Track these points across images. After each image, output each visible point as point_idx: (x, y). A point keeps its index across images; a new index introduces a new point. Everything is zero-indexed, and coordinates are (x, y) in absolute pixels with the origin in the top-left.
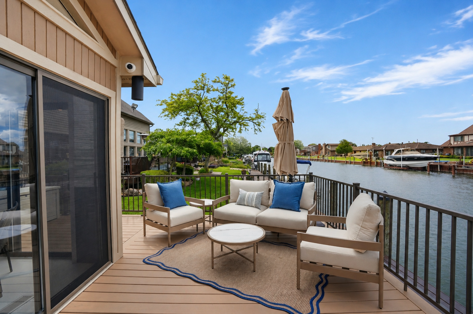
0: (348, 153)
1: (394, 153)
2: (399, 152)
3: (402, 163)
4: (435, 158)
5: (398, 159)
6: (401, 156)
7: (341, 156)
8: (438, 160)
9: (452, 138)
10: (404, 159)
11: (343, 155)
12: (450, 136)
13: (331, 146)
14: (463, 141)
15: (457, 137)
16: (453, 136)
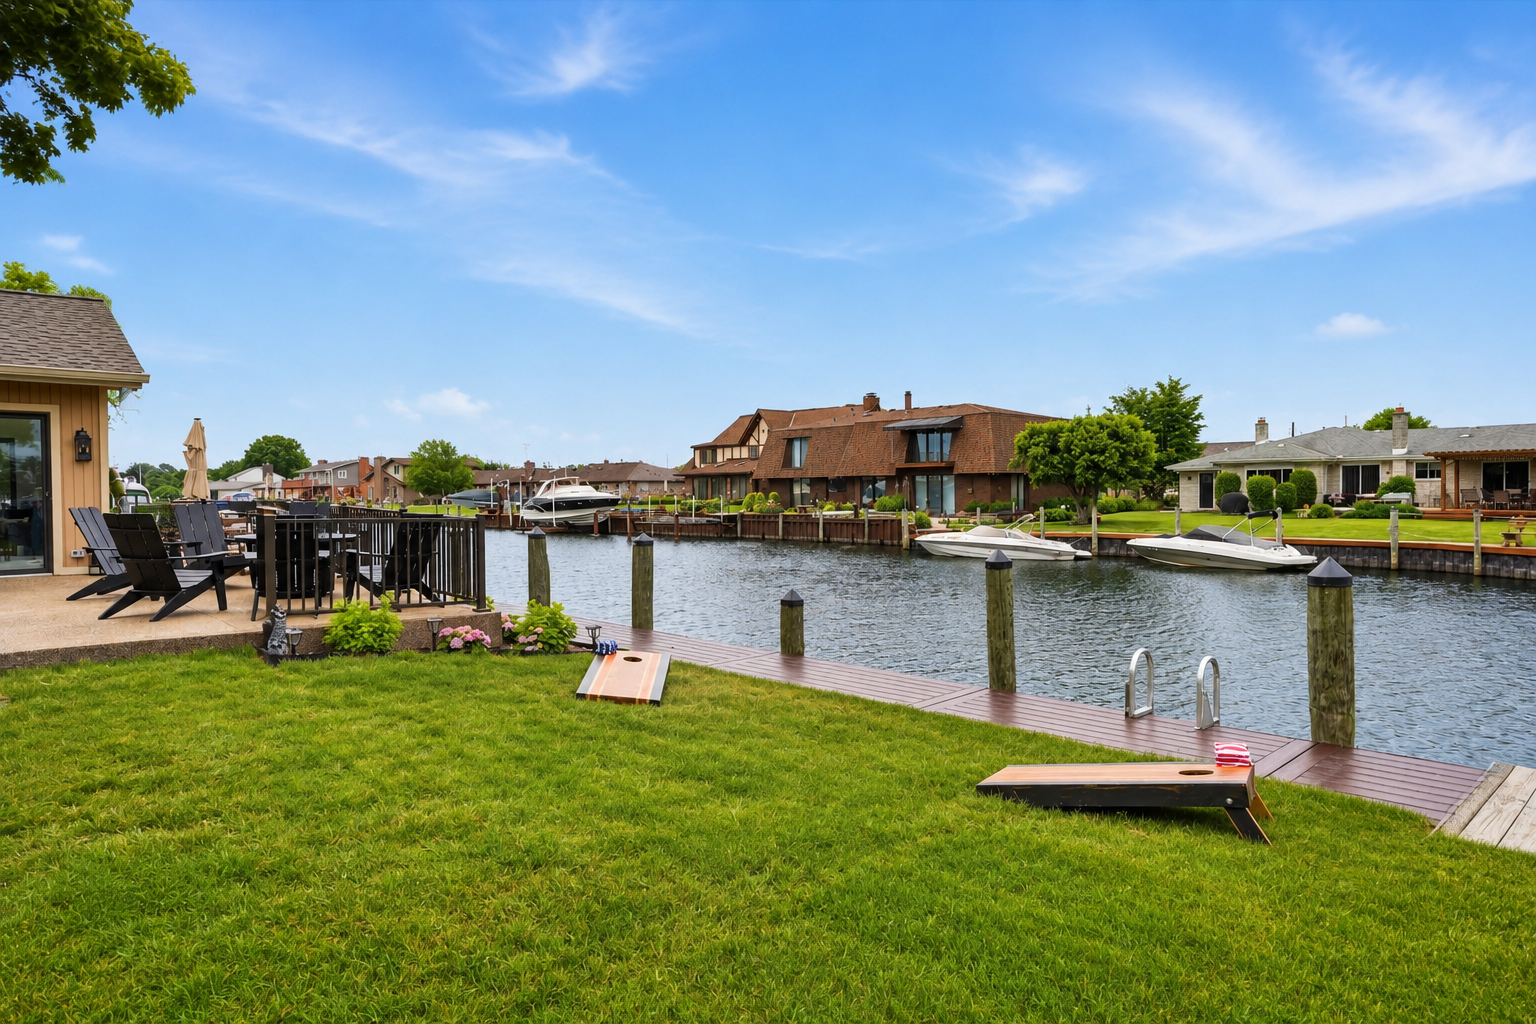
1: (540, 491)
3: (553, 516)
4: (613, 502)
9: (698, 452)
12: (695, 448)
13: (405, 466)
14: (714, 460)
15: (706, 451)
16: (702, 449)
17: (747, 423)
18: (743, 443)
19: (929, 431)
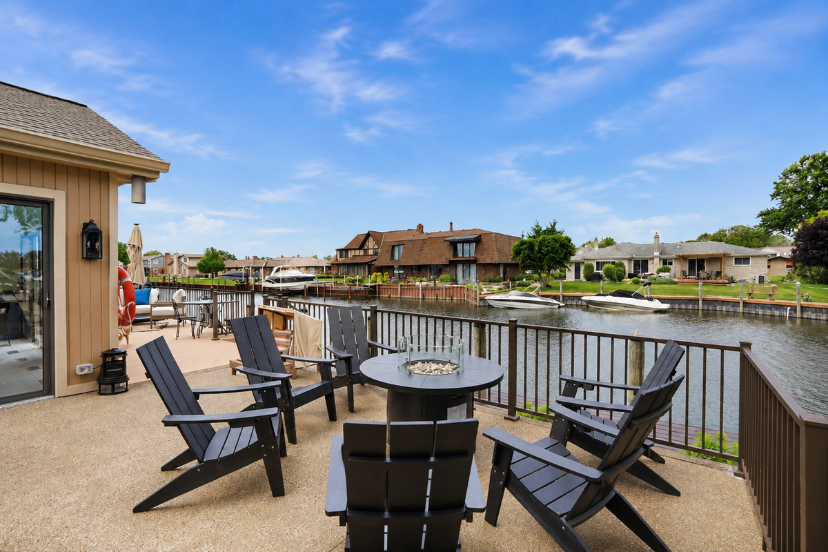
0: (218, 271)
1: (273, 272)
2: (278, 271)
3: (281, 285)
5: (277, 280)
6: (280, 275)
7: (207, 276)
8: (315, 281)
9: (338, 252)
10: (284, 280)
11: (210, 274)
12: (337, 250)
13: (190, 258)
14: (347, 256)
15: (343, 252)
16: (340, 251)
17: (363, 238)
18: (361, 247)
19: (463, 242)
